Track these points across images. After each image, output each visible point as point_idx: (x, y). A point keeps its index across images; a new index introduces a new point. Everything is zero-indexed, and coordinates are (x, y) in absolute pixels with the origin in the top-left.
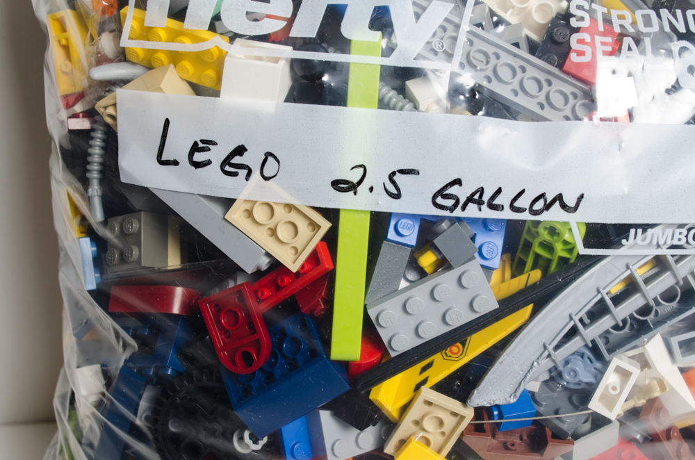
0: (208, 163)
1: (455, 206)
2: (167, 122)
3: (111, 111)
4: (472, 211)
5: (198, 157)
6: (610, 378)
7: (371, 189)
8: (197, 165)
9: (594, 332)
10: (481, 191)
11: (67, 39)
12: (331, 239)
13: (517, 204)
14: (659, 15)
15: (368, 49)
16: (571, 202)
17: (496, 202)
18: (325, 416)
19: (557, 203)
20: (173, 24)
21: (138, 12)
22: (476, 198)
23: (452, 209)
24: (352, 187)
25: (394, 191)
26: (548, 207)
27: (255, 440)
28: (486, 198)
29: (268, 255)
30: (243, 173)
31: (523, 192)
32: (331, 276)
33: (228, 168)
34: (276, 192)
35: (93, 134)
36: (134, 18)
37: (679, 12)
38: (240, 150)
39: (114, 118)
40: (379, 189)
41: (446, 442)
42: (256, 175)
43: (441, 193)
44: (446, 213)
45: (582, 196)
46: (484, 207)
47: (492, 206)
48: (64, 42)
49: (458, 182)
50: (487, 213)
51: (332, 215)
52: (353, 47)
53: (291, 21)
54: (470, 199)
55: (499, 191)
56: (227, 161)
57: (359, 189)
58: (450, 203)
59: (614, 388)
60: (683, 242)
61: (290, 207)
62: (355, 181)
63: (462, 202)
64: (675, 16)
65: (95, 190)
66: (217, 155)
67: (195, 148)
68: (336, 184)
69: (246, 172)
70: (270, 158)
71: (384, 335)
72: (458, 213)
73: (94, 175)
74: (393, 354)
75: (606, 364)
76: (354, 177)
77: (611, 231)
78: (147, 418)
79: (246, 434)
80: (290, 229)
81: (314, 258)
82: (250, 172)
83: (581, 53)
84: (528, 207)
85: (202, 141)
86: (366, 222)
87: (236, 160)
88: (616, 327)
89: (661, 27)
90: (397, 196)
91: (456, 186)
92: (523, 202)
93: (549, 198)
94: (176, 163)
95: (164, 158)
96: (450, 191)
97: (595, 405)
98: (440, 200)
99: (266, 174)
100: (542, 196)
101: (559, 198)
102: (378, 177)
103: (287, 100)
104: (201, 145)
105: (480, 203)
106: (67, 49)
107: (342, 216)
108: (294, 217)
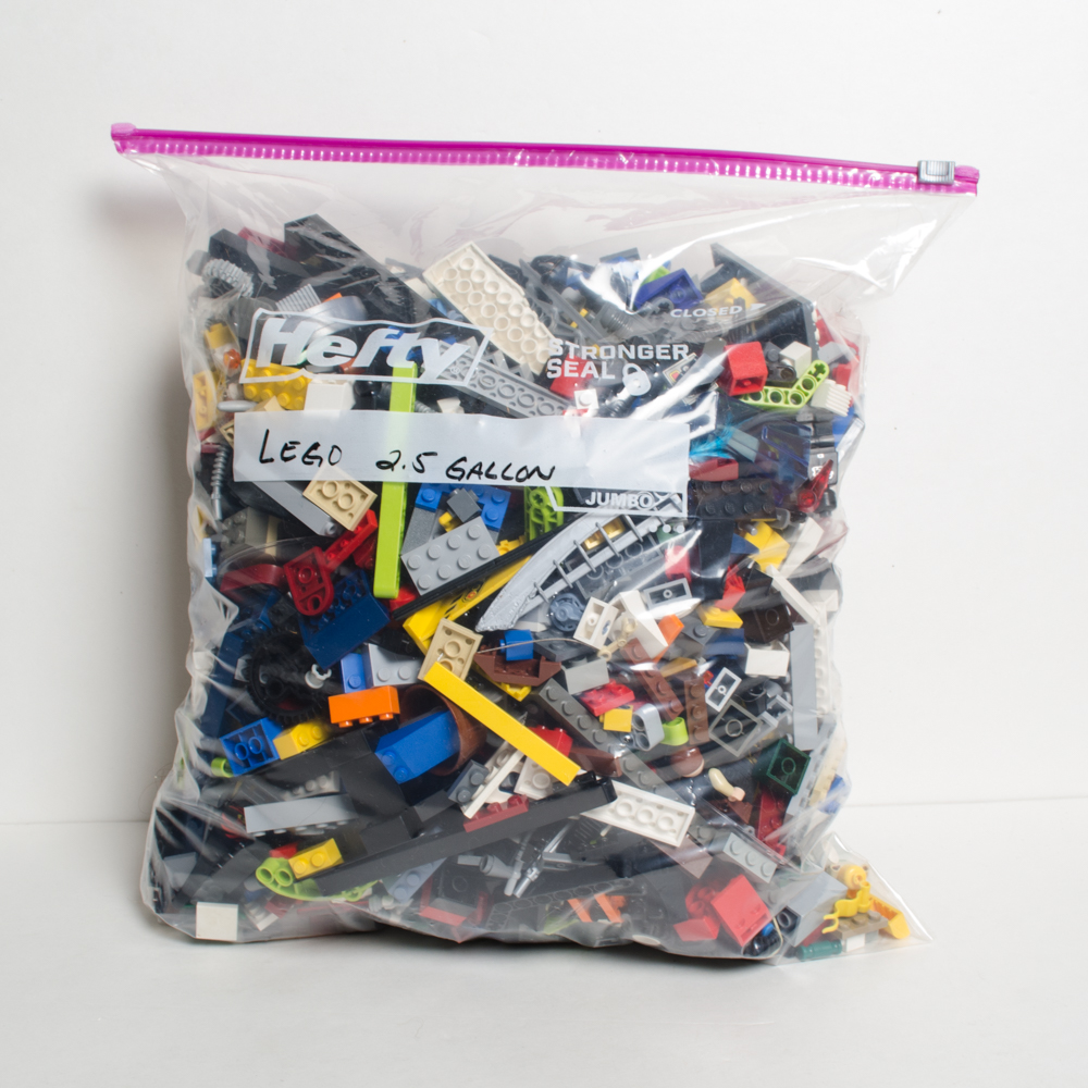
0: (294, 457)
1: (462, 476)
2: (268, 431)
3: (230, 431)
4: (474, 480)
5: (288, 454)
6: (589, 614)
7: (404, 467)
8: (286, 459)
9: (574, 576)
10: (480, 464)
11: (205, 391)
12: (376, 507)
13: (506, 474)
14: (617, 349)
15: (405, 373)
16: (546, 472)
17: (491, 472)
18: (373, 649)
19: (536, 473)
20: (275, 366)
21: (253, 361)
22: (477, 470)
23: (460, 478)
24: (391, 466)
25: (420, 468)
26: (529, 476)
27: (321, 671)
28: (484, 470)
29: (334, 521)
30: (317, 461)
31: (510, 465)
32: (374, 535)
33: (307, 460)
34: (339, 473)
35: (218, 454)
36: (250, 365)
37: (632, 347)
38: (316, 446)
39: (231, 436)
40: (409, 467)
41: (464, 667)
42: (326, 462)
43: (452, 467)
44: (456, 481)
45: (554, 468)
46: (483, 476)
47: (488, 476)
48: (203, 393)
49: (464, 459)
50: (485, 481)
51: (376, 487)
52: (394, 372)
53: (354, 358)
54: (473, 471)
55: (493, 465)
56: (306, 455)
57: (395, 467)
58: (458, 474)
59: (592, 621)
60: (636, 505)
61: (348, 484)
62: (393, 461)
63: (467, 472)
64: (629, 349)
65: (216, 494)
66: (299, 451)
67: (286, 448)
68: (379, 464)
69: (318, 461)
70: (336, 450)
71: (414, 576)
72: (464, 481)
73: (217, 485)
74: (422, 593)
75: (585, 602)
76: (392, 459)
77: (578, 494)
78: (243, 671)
79: (314, 667)
80: (348, 499)
81: (364, 522)
82: (321, 460)
83: (554, 372)
84: (514, 476)
85: (291, 443)
86: (402, 492)
87: (313, 453)
88: (591, 573)
89: (617, 355)
90: (422, 471)
91: (463, 462)
92: (511, 473)
93: (530, 470)
94: (272, 460)
95: (264, 458)
96: (458, 466)
97: (579, 635)
98: (451, 473)
99: (332, 461)
100: (525, 468)
101: (537, 469)
102: (408, 459)
103: (354, 408)
104: (289, 445)
105: (479, 473)
106: (204, 398)
107: (385, 488)
108: (351, 491)
